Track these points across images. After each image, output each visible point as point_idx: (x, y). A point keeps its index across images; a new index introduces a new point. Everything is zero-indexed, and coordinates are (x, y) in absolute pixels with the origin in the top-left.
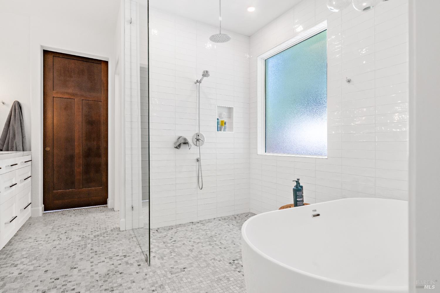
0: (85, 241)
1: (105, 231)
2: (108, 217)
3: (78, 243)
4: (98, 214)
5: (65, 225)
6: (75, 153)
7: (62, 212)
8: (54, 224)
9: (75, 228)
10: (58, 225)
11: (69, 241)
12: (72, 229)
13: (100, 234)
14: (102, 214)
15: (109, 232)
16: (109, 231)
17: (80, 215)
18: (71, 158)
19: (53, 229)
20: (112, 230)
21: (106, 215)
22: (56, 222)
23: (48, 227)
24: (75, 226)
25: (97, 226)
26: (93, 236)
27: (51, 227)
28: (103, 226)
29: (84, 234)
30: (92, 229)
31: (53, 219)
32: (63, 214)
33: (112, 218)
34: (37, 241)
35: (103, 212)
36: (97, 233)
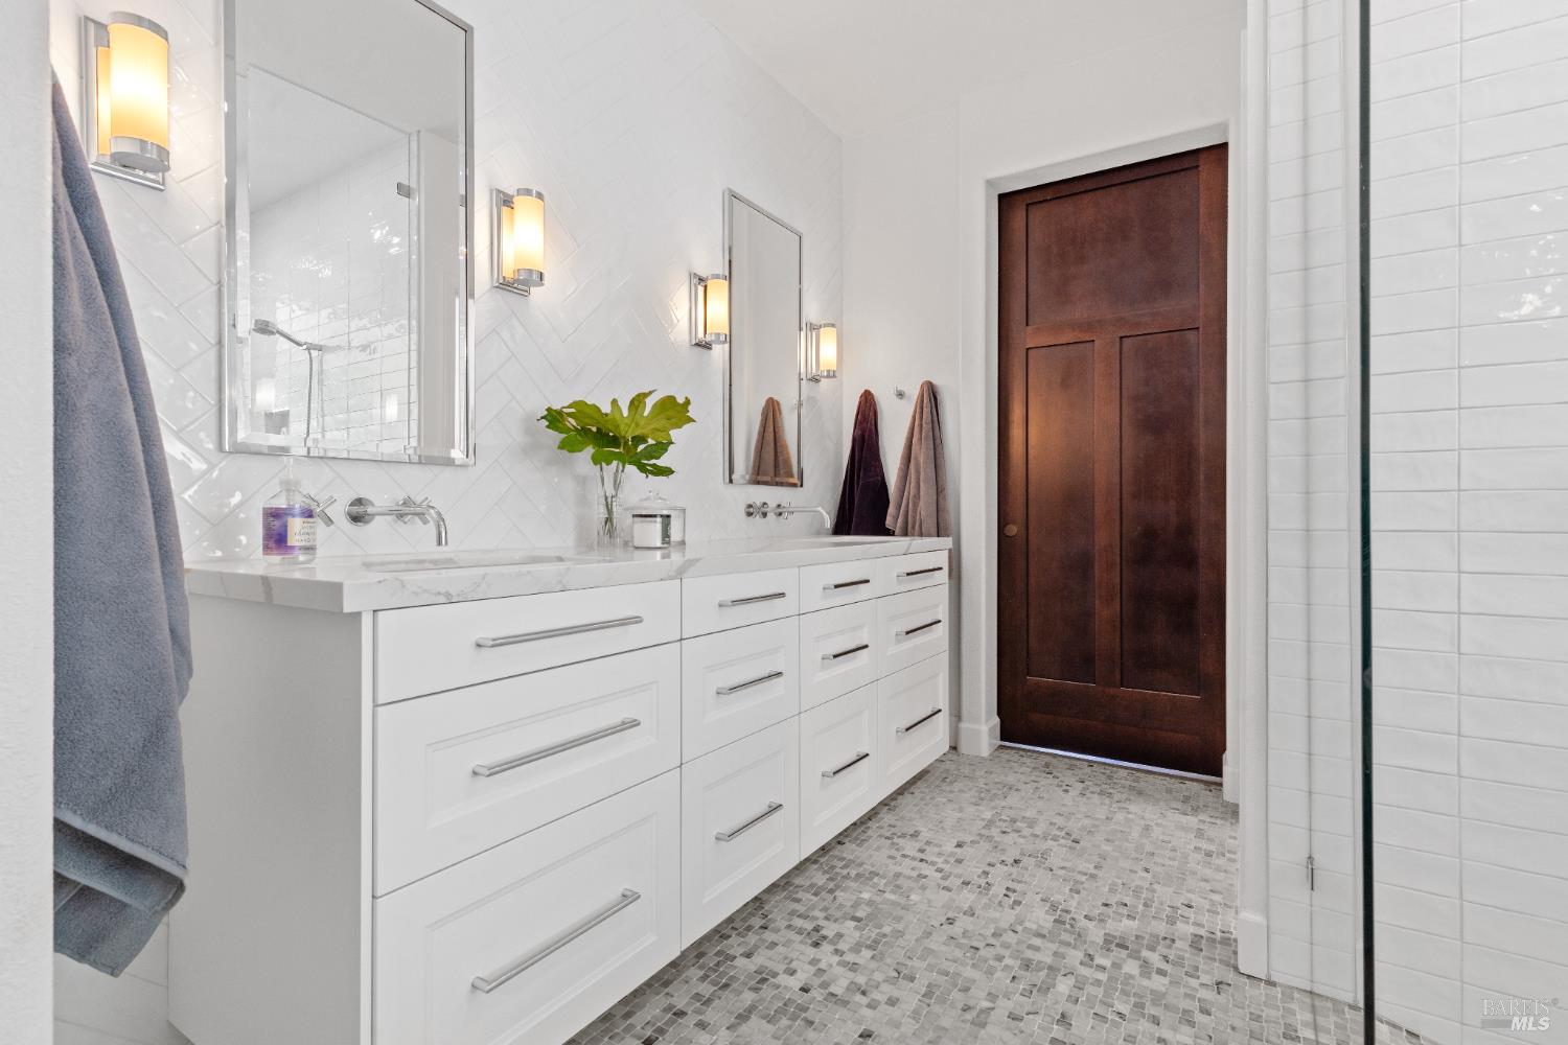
0: (1062, 950)
1: (1161, 928)
2: (1205, 845)
3: (1030, 947)
4: (1169, 813)
5: (1032, 823)
6: (1097, 548)
7: (1048, 759)
8: (1003, 803)
9: (1059, 854)
10: (1012, 813)
11: (1007, 917)
12: (1044, 855)
13: (1137, 937)
14: (1184, 819)
15: (1179, 944)
16: (1180, 939)
17: (1101, 793)
18: (1082, 565)
19: (990, 824)
20: (1196, 943)
21: (1200, 834)
22: (1013, 799)
23: (980, 808)
24: (1062, 841)
25: (1142, 878)
26: (1103, 932)
27: (988, 815)
28: (1165, 894)
29: (1073, 904)
30: (1112, 891)
31: (1011, 779)
32: (1048, 770)
33: (1220, 861)
34: (922, 860)
35: (1196, 810)
36: (1125, 926)
